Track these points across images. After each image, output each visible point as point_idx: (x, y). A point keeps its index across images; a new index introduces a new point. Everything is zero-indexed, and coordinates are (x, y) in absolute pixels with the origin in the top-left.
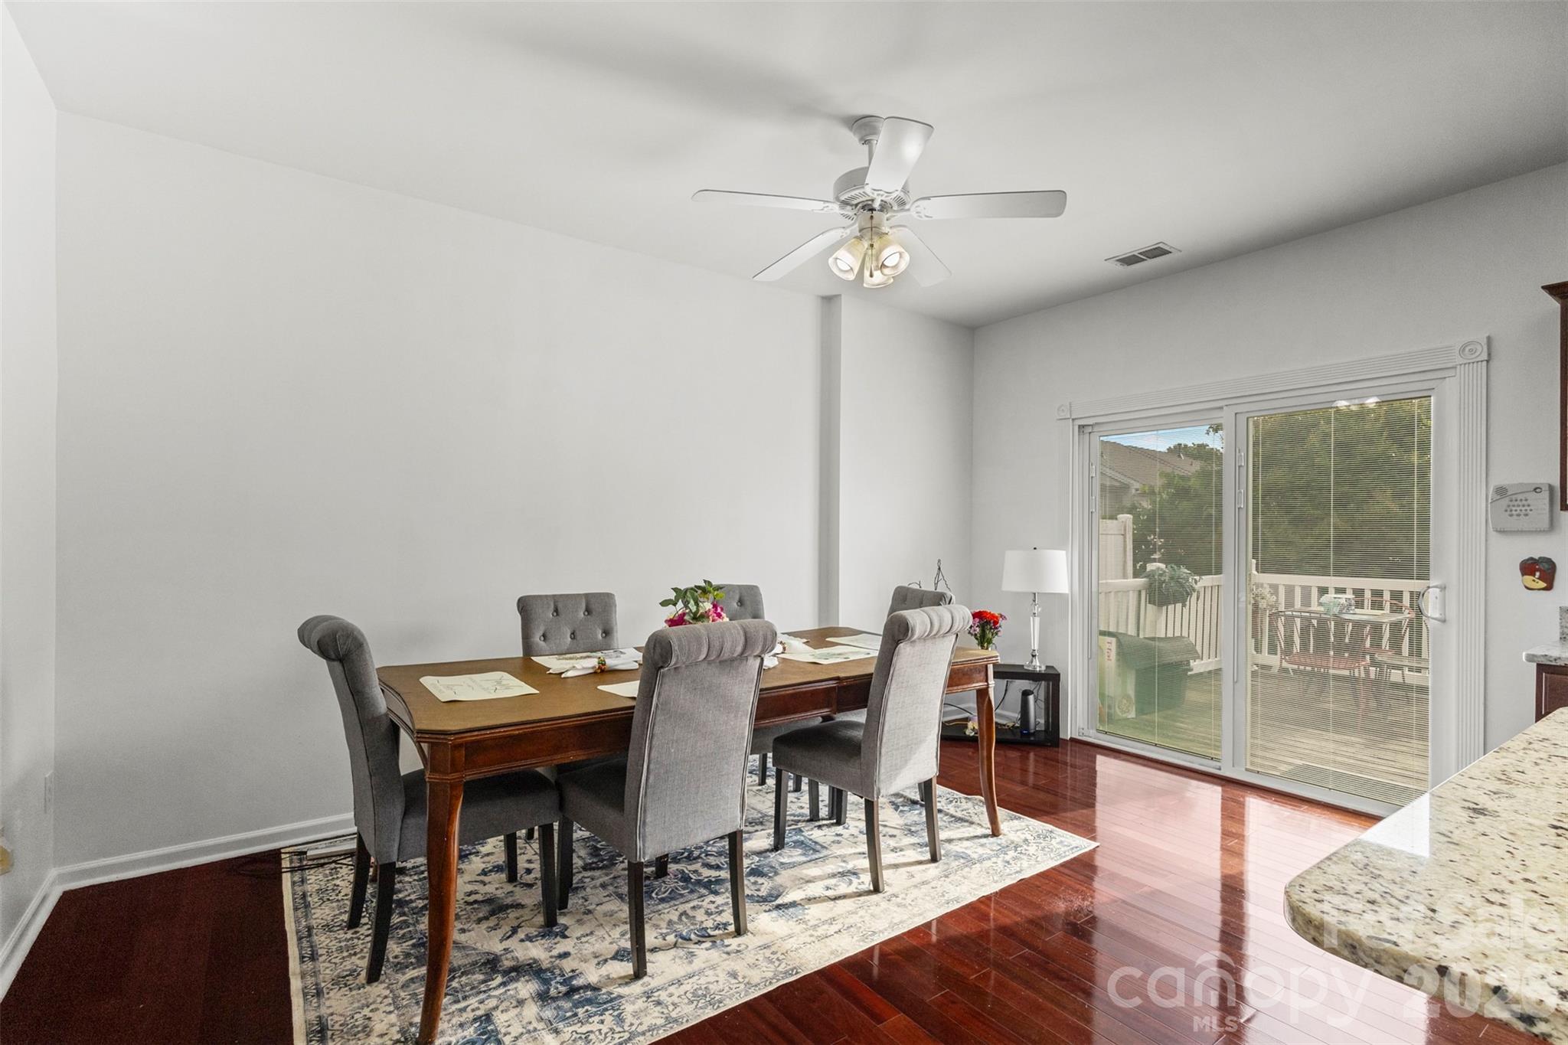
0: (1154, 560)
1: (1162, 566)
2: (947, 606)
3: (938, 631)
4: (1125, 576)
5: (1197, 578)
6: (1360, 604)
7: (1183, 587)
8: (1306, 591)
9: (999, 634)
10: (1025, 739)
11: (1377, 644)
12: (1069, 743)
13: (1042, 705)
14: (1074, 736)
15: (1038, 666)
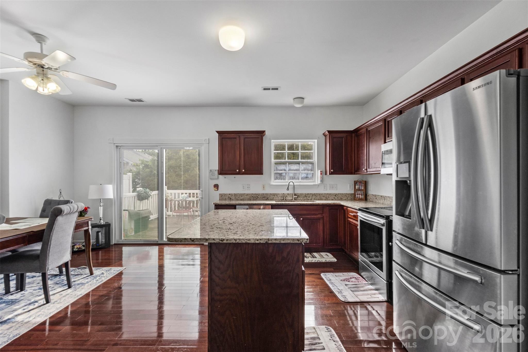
0: (138, 187)
1: (142, 189)
2: (71, 204)
3: (72, 212)
4: (129, 192)
5: (151, 192)
6: (190, 197)
7: (148, 195)
8: (179, 194)
9: (87, 214)
10: (97, 247)
11: (193, 206)
12: (113, 246)
13: (104, 235)
14: (115, 243)
15: (102, 222)
